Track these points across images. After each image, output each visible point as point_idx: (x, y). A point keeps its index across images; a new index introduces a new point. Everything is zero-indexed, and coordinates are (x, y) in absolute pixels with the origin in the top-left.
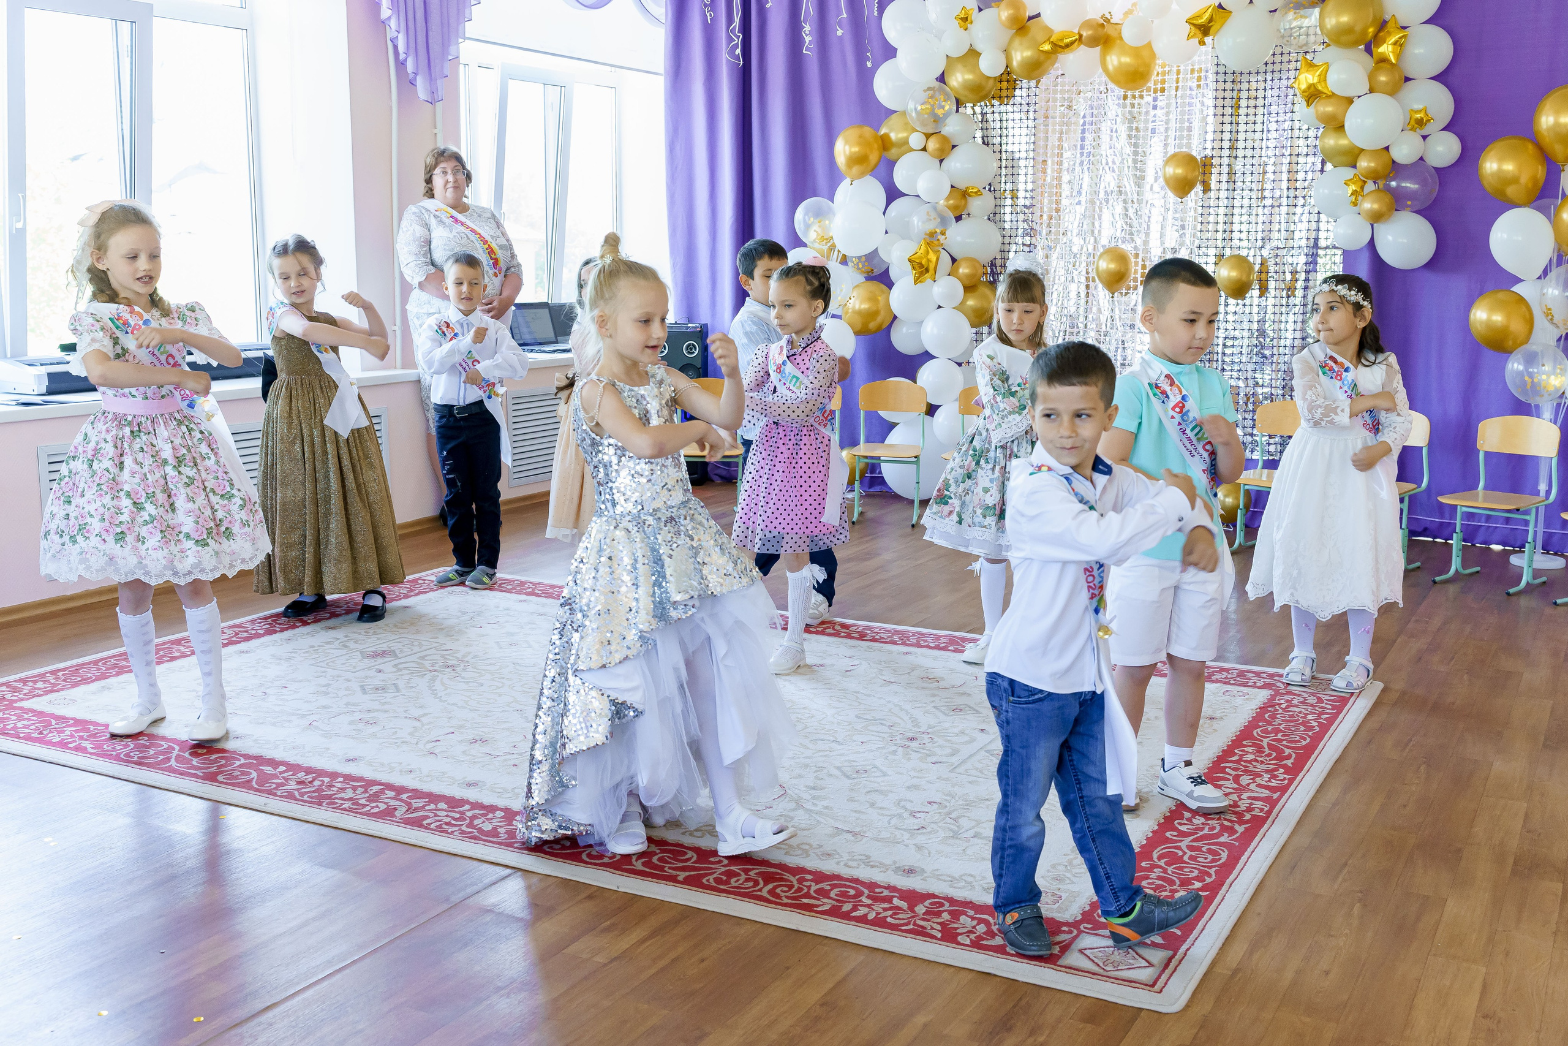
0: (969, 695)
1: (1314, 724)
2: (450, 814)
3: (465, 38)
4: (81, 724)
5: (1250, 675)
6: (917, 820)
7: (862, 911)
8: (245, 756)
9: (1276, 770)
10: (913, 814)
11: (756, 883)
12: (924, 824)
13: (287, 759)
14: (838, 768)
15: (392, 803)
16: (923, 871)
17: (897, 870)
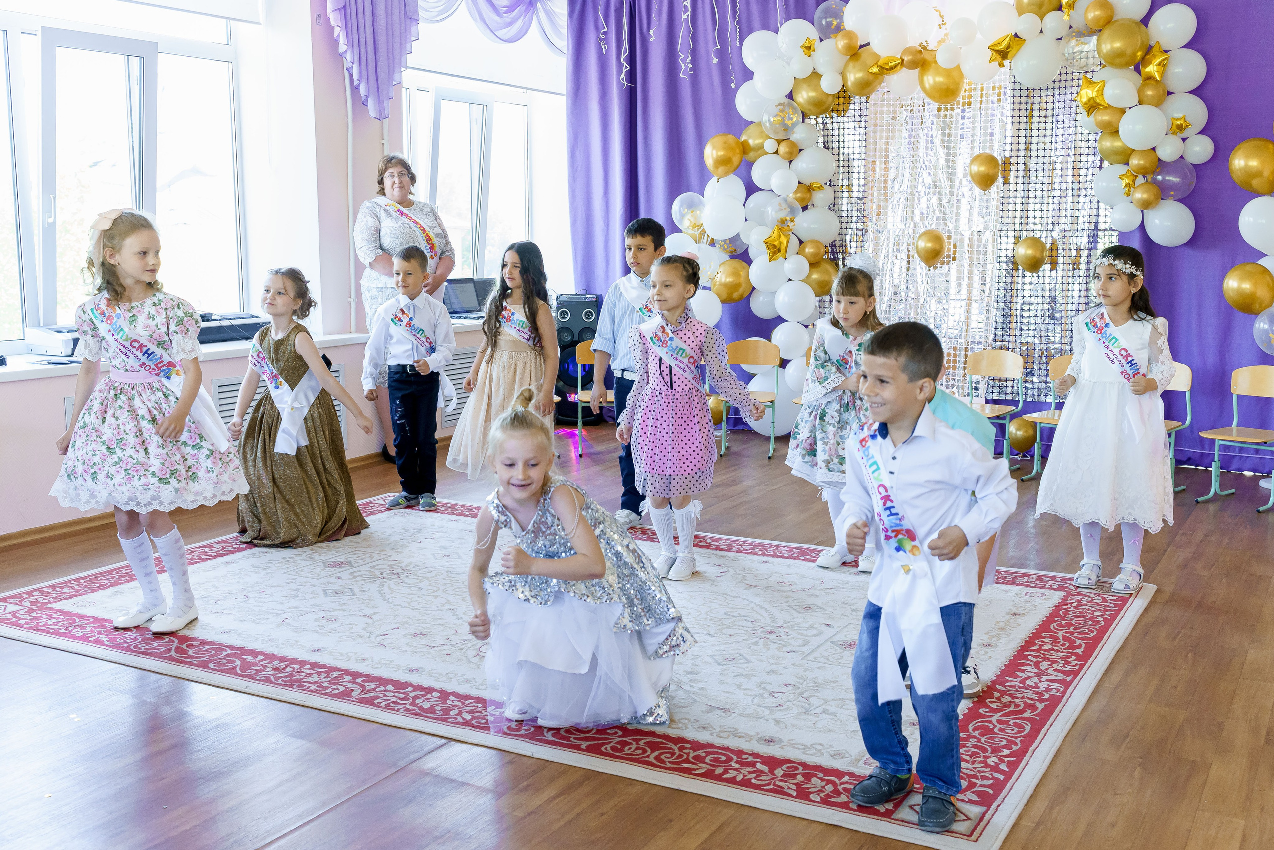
0: (817, 596)
1: (1100, 619)
2: (397, 694)
3: (406, 67)
4: (100, 622)
5: (1047, 579)
6: (775, 699)
7: (731, 774)
8: (231, 648)
9: (1069, 657)
10: (772, 694)
11: (645, 751)
12: (781, 702)
13: (265, 650)
14: (710, 656)
15: (350, 685)
16: (781, 741)
17: (760, 740)
